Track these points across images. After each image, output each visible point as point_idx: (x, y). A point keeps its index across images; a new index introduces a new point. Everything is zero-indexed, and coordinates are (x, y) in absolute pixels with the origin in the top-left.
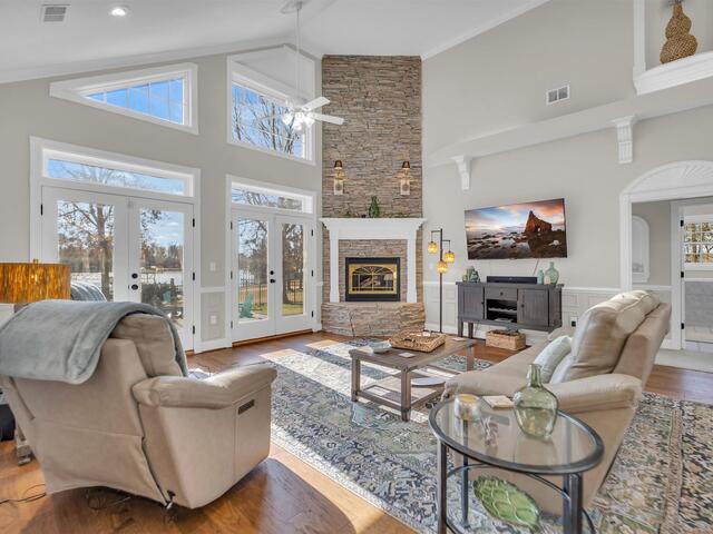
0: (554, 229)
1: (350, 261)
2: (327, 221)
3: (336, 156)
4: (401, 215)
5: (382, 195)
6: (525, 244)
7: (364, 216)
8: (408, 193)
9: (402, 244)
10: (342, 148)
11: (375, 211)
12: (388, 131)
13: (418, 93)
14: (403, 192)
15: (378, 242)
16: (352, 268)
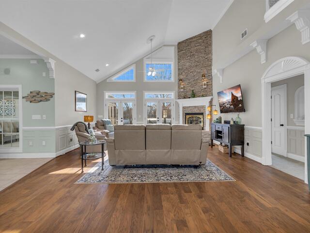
0: (239, 99)
1: (187, 114)
2: (179, 101)
3: (182, 77)
4: (203, 96)
5: (196, 89)
6: (232, 106)
7: (189, 98)
8: (206, 87)
9: (203, 107)
10: (184, 73)
11: (194, 95)
12: (198, 64)
13: (211, 45)
14: (204, 87)
15: (195, 107)
16: (188, 116)
